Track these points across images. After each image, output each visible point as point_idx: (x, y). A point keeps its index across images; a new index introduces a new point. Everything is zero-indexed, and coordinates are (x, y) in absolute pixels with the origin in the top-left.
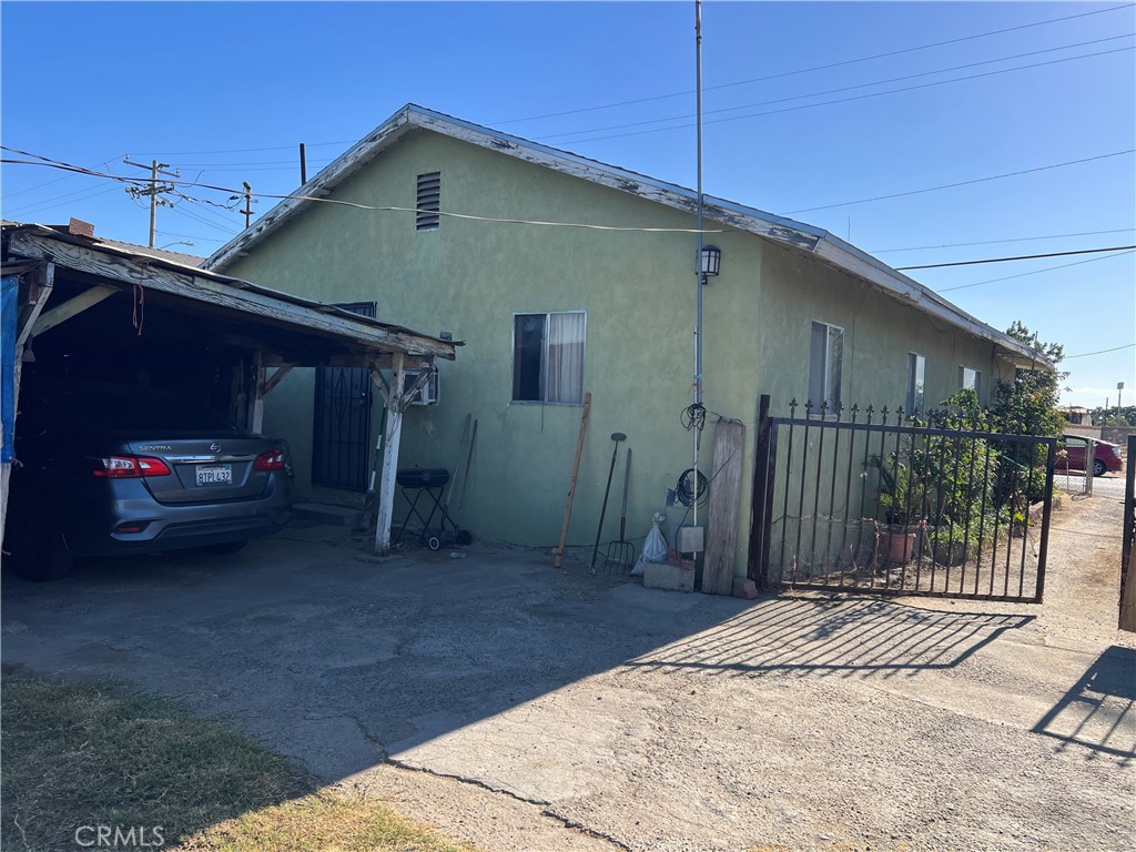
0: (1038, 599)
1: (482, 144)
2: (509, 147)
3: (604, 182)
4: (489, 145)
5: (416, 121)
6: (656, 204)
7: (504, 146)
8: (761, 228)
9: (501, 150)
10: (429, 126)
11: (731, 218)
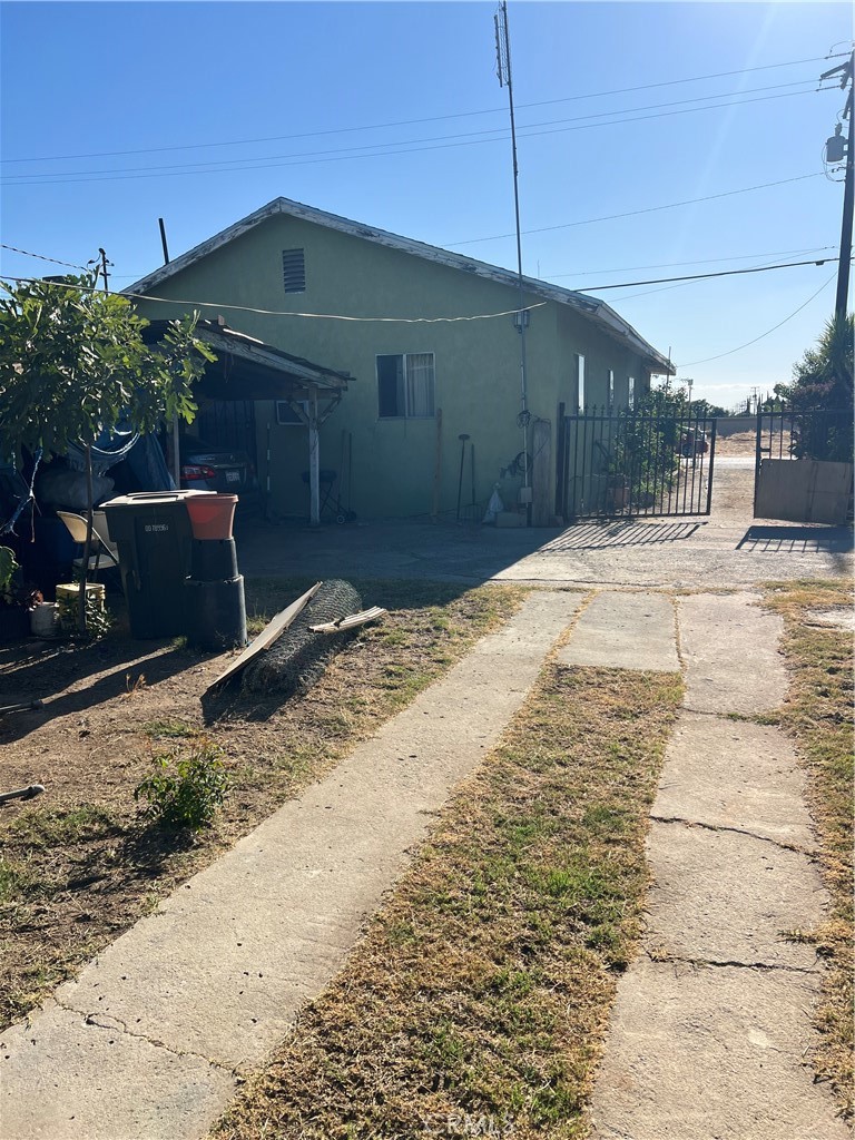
0: (708, 513)
1: (349, 232)
2: (372, 236)
3: (450, 264)
4: (354, 232)
5: (289, 211)
6: (490, 280)
7: (368, 235)
8: (563, 299)
9: (366, 238)
10: (301, 216)
11: (542, 291)
